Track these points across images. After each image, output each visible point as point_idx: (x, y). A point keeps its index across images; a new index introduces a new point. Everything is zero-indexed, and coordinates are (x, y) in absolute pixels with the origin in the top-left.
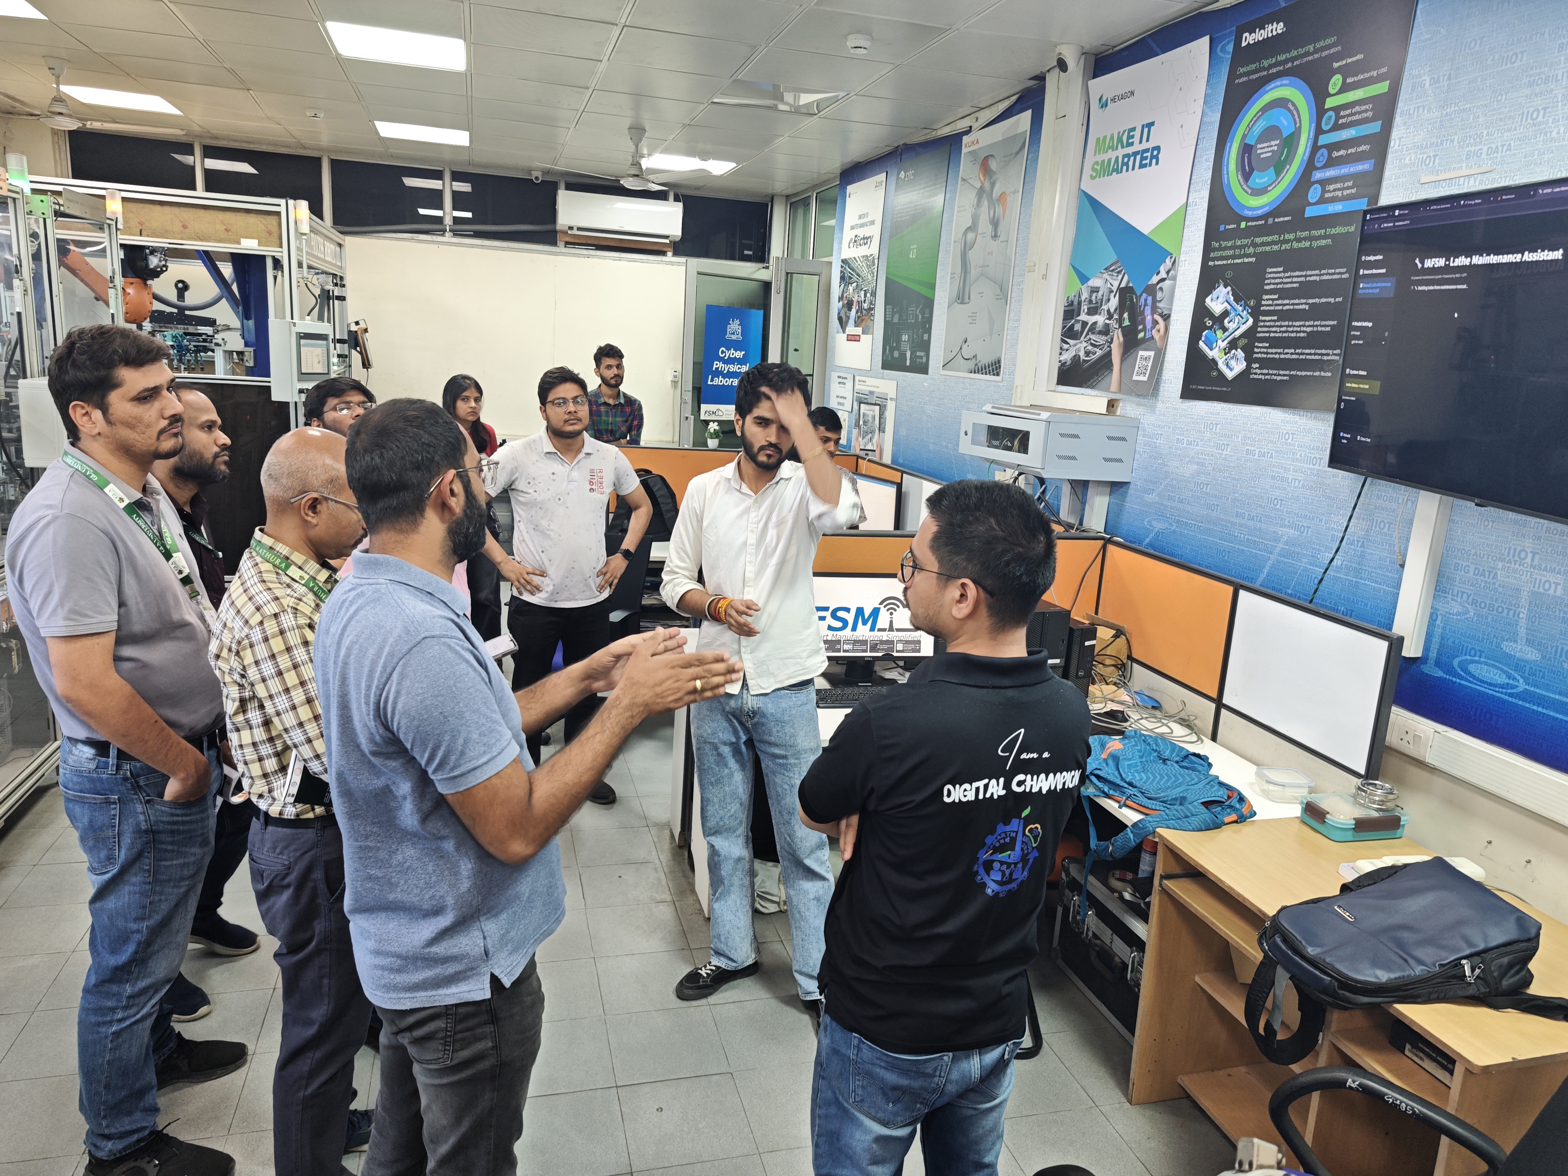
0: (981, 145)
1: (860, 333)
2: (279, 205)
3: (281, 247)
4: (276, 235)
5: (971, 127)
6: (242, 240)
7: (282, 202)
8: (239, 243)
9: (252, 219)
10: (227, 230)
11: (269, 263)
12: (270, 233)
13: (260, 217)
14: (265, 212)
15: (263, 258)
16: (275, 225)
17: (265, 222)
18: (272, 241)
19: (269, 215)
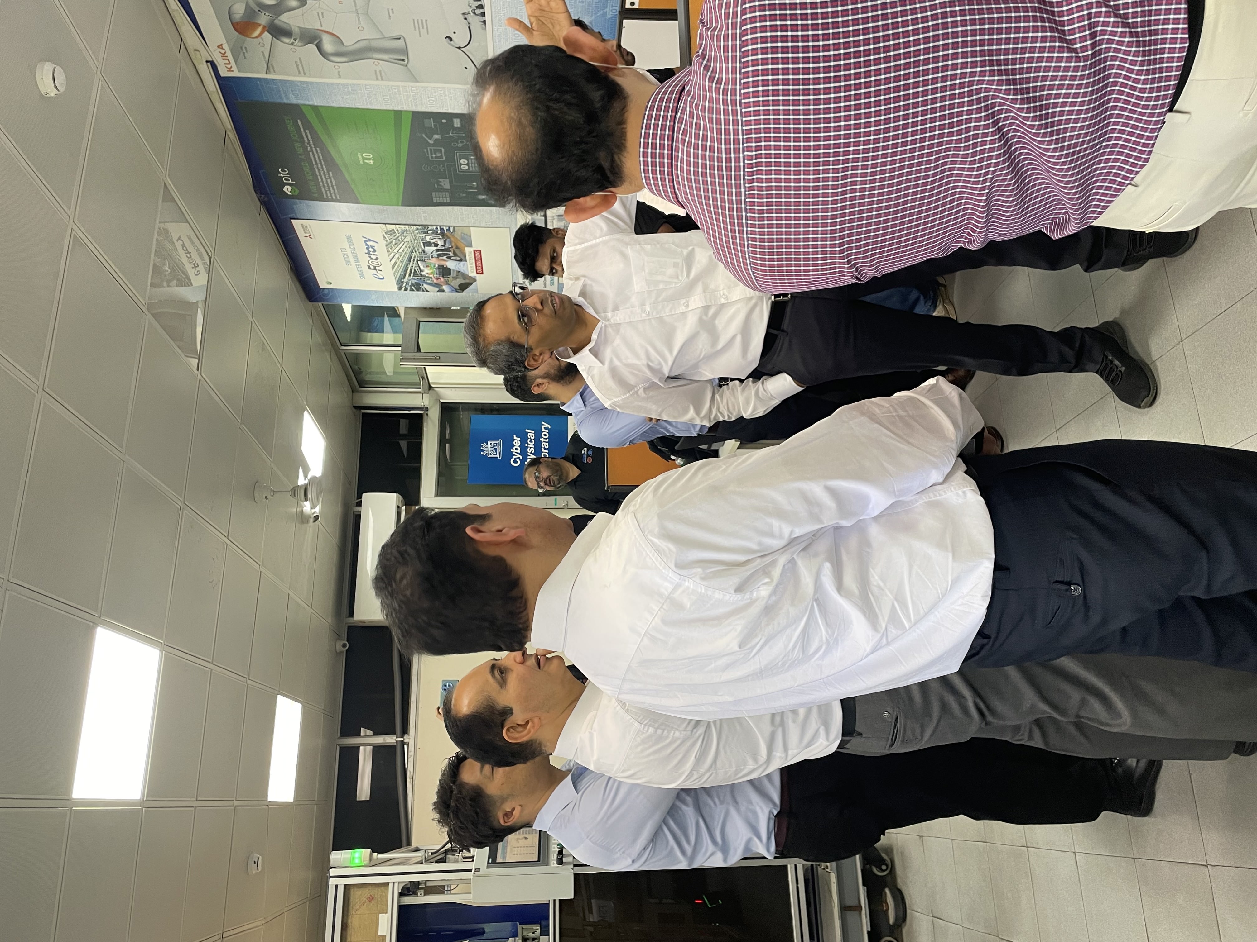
0: (223, 41)
1: (471, 249)
2: (337, 886)
3: (388, 883)
4: (374, 891)
5: (207, 62)
6: (379, 934)
7: (332, 882)
8: (384, 937)
9: (354, 921)
11: (408, 901)
12: (371, 899)
13: (352, 912)
14: (346, 905)
15: (401, 908)
16: (360, 893)
17: (358, 907)
18: (381, 895)
19: (349, 899)
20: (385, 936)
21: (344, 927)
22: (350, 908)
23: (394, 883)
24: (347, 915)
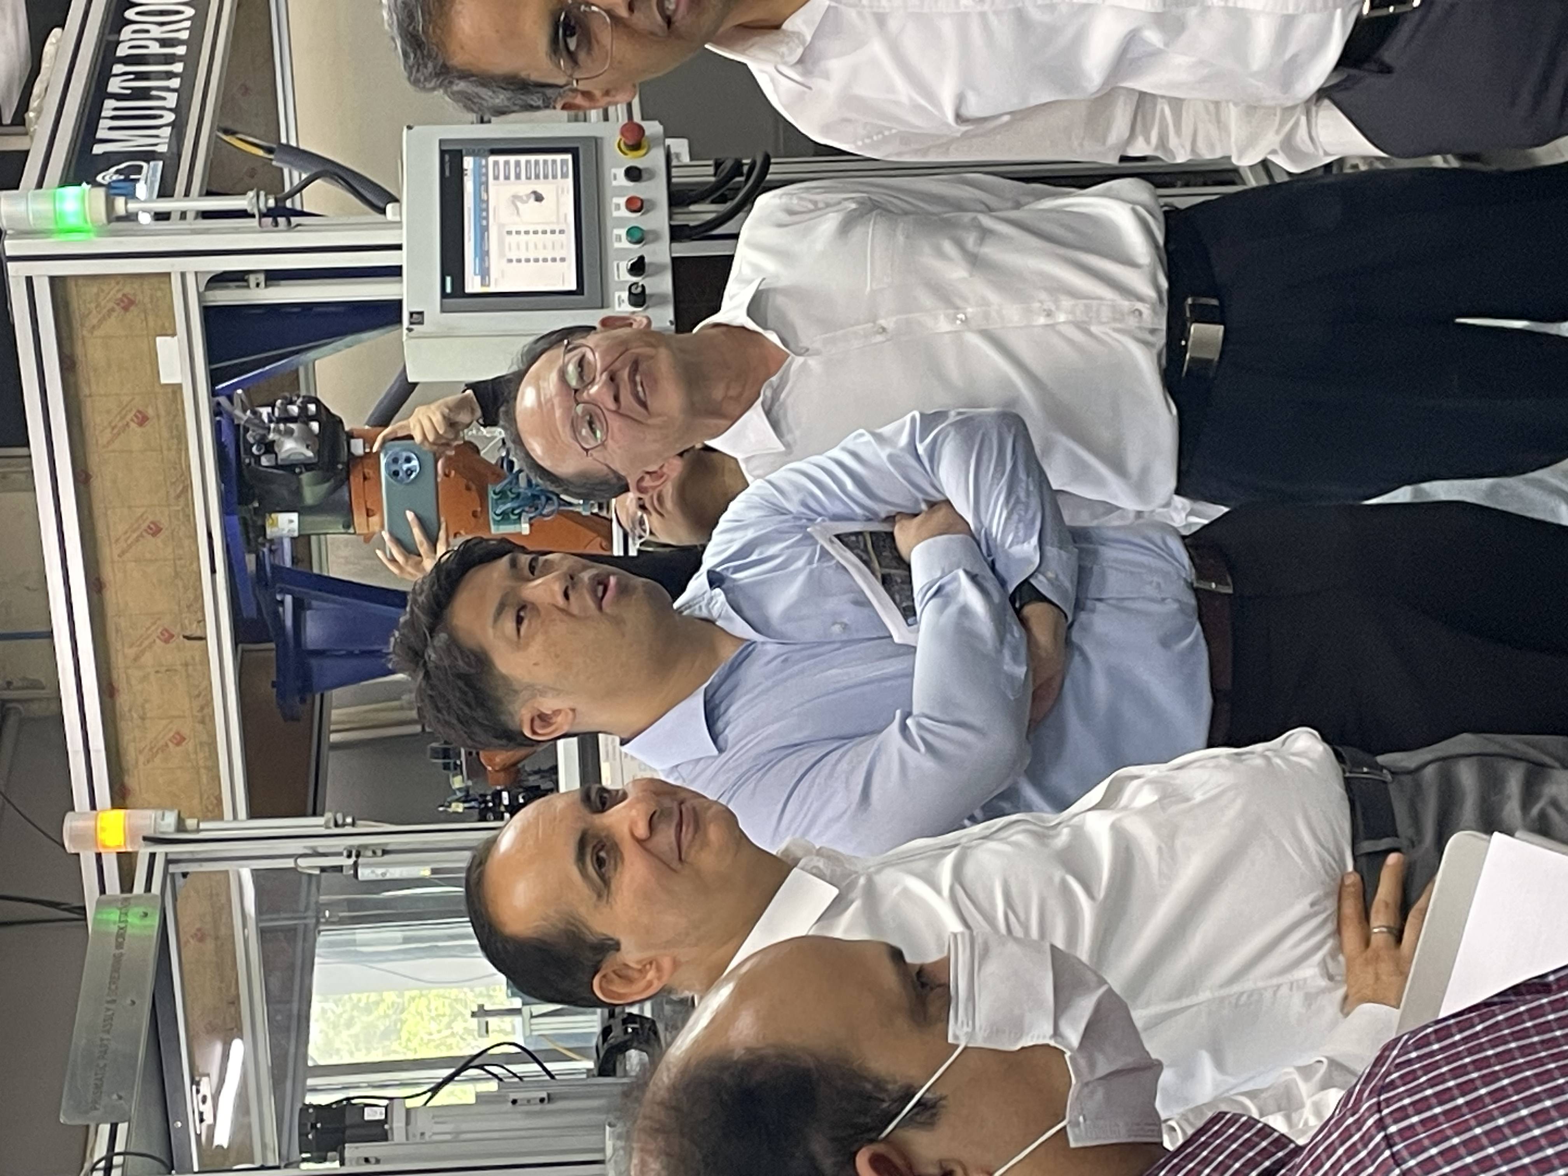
2: (29, 280)
3: (169, 274)
4: (132, 287)
6: (163, 381)
7: (15, 272)
8: (177, 388)
9: (91, 351)
10: (143, 420)
11: (227, 296)
12: (127, 304)
13: (81, 332)
14: (62, 318)
15: (210, 314)
16: (95, 290)
17: (95, 321)
18: (151, 297)
19: (67, 305)
20: (180, 386)
21: (68, 364)
22: (76, 324)
23: (183, 275)
24: (71, 338)
